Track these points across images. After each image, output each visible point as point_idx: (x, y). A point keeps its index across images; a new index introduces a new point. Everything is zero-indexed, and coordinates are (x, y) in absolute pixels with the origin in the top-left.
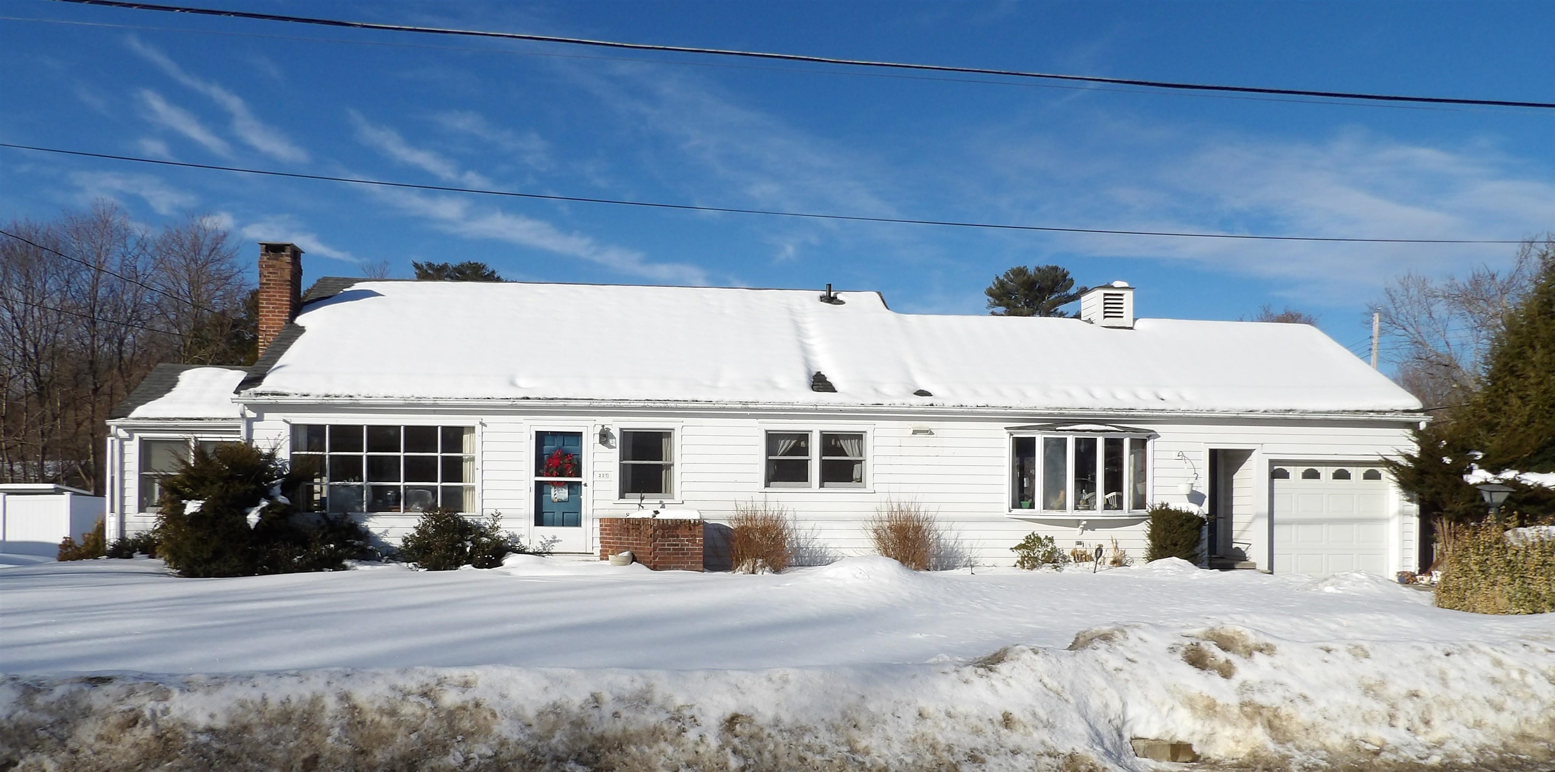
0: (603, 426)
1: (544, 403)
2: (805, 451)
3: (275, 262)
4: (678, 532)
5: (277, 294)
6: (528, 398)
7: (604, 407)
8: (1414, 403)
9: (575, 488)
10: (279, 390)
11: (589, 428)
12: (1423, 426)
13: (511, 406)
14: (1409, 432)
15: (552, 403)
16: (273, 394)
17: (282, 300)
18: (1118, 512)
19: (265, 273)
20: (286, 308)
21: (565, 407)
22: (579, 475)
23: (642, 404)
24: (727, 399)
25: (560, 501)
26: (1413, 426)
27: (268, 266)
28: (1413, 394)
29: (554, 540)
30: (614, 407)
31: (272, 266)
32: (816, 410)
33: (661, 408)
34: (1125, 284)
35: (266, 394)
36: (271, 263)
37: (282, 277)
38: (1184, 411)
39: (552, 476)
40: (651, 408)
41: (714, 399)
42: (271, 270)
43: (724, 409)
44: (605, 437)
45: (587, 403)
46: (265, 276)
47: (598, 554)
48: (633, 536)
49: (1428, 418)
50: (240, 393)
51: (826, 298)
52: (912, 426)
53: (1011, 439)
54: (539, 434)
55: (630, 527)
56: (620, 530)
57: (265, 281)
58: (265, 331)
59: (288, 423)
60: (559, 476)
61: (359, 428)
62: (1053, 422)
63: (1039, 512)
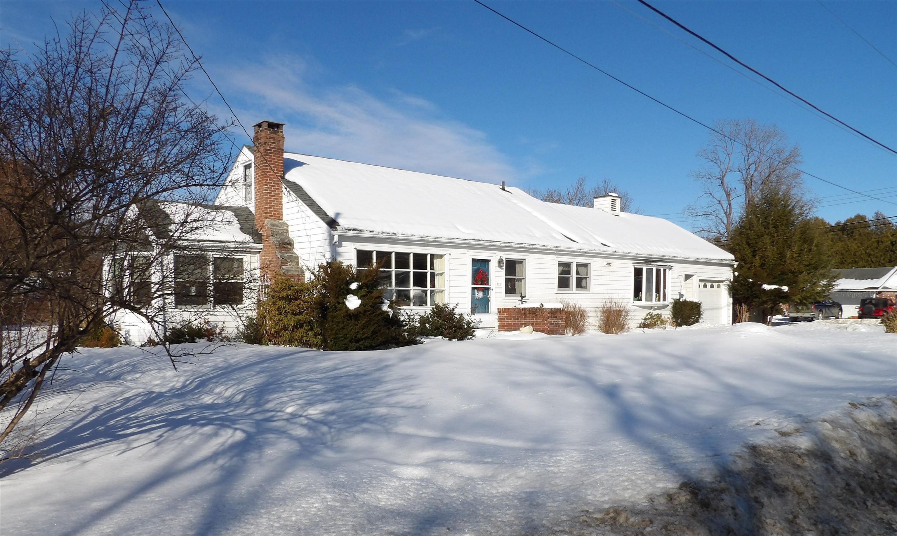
0: (501, 257)
1: (481, 243)
2: (568, 272)
3: (275, 135)
4: (557, 315)
5: (276, 158)
6: (474, 240)
7: (505, 247)
8: (732, 257)
9: (486, 291)
10: (357, 227)
11: (493, 257)
12: (735, 266)
13: (468, 244)
14: (729, 268)
15: (485, 243)
16: (354, 230)
17: (279, 163)
18: (659, 302)
19: (268, 142)
20: (281, 168)
21: (490, 245)
22: (488, 284)
23: (520, 246)
24: (550, 245)
25: (480, 299)
26: (732, 266)
27: (271, 138)
28: (730, 253)
29: (480, 322)
30: (509, 247)
31: (273, 138)
32: (580, 252)
33: (526, 248)
34: (617, 195)
35: (350, 230)
36: (272, 136)
37: (279, 146)
38: (683, 258)
39: (478, 284)
40: (523, 248)
41: (541, 243)
42: (272, 141)
43: (549, 250)
44: (500, 262)
45: (498, 244)
46: (268, 145)
47: (497, 328)
48: (529, 317)
49: (737, 263)
50: (337, 228)
51: (503, 189)
52: (605, 261)
53: (635, 268)
54: (474, 260)
55: (528, 312)
56: (517, 314)
57: (268, 148)
58: (269, 183)
59: (356, 249)
60: (481, 284)
61: (390, 253)
62: (648, 261)
63: (644, 302)
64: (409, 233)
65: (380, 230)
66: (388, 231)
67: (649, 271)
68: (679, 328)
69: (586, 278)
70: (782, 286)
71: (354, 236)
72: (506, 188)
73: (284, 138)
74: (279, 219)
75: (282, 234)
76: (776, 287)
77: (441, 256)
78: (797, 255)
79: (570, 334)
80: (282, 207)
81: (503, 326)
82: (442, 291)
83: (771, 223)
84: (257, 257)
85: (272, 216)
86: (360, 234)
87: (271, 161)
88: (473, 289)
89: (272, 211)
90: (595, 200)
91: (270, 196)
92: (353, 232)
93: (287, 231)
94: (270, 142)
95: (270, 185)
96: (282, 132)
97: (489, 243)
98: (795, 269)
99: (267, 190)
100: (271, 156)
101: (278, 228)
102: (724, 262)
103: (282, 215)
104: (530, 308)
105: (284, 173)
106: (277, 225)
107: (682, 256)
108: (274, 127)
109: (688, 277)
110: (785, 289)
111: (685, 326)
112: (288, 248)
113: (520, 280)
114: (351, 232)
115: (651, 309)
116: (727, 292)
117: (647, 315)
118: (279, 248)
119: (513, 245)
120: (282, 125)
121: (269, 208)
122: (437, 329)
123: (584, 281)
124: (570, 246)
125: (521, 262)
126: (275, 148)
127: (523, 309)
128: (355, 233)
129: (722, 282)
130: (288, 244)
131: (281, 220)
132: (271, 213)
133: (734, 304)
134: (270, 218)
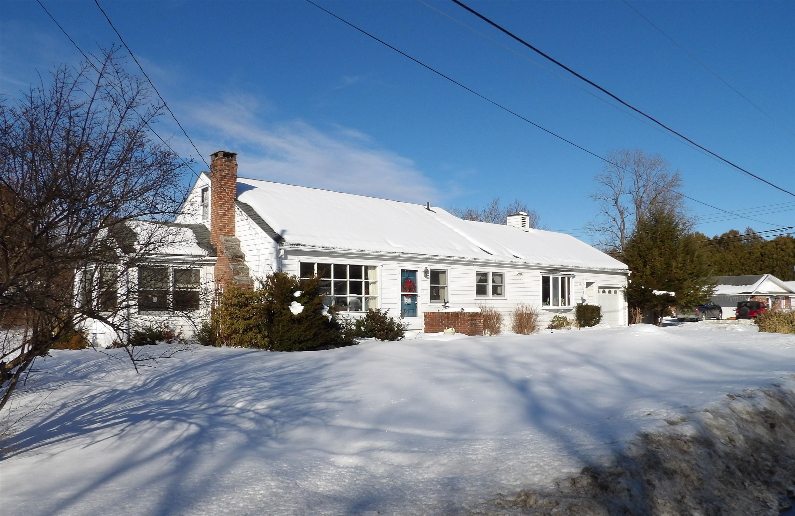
0: (426, 268)
1: (410, 256)
2: (486, 281)
3: (229, 163)
4: (475, 318)
5: (230, 183)
6: (403, 253)
7: (430, 259)
8: (626, 267)
9: (414, 297)
11: (420, 268)
12: (629, 275)
13: (397, 256)
14: (624, 277)
17: (232, 187)
19: (224, 169)
20: (235, 191)
21: (417, 258)
22: (415, 291)
23: (443, 258)
24: (469, 257)
25: (408, 304)
26: (626, 274)
27: (225, 165)
28: (624, 263)
29: (409, 324)
30: (434, 259)
31: (228, 166)
32: (495, 263)
33: (448, 260)
34: (526, 214)
36: (227, 163)
37: (232, 173)
38: (584, 267)
39: (406, 292)
40: (446, 260)
41: (461, 256)
42: (227, 168)
43: (468, 261)
44: (426, 272)
45: (424, 257)
46: (223, 171)
47: (423, 330)
48: (452, 320)
49: (631, 272)
50: (283, 243)
51: (428, 209)
52: (517, 271)
53: (543, 277)
54: (403, 271)
55: (450, 316)
56: (441, 318)
57: (223, 174)
58: (223, 204)
59: (299, 261)
60: (409, 292)
61: (329, 265)
62: (554, 270)
63: (551, 307)
64: (346, 248)
65: (321, 245)
66: (328, 246)
67: (556, 280)
68: (582, 329)
69: (500, 286)
70: (669, 292)
71: (298, 250)
72: (430, 208)
73: (237, 165)
74: (232, 236)
75: (234, 248)
76: (665, 292)
77: (374, 267)
78: (681, 265)
79: (488, 335)
80: (235, 225)
81: (429, 328)
82: (375, 298)
83: (658, 237)
84: (213, 268)
85: (226, 233)
86: (303, 249)
87: (226, 185)
88: (403, 296)
89: (226, 228)
90: (508, 218)
91: (224, 215)
92: (297, 247)
93: (239, 246)
94: (225, 169)
95: (224, 206)
96: (235, 160)
97: (416, 256)
98: (680, 277)
99: (222, 210)
100: (225, 181)
101: (231, 243)
102: (619, 271)
103: (235, 232)
104: (452, 312)
105: (237, 196)
106: (230, 241)
107: (584, 266)
108: (229, 156)
109: (589, 284)
110: (673, 294)
111: (587, 327)
112: (239, 261)
113: (443, 288)
114: (295, 246)
115: (558, 312)
116: (623, 297)
117: (554, 318)
118: (231, 260)
119: (437, 258)
120: (236, 154)
121: (224, 226)
122: (371, 331)
123: (499, 288)
124: (486, 258)
125: (444, 272)
126: (229, 174)
127: (446, 313)
128: (299, 248)
129: (618, 288)
130: (240, 257)
131: (234, 236)
132: (225, 230)
133: (629, 307)
134: (224, 235)
